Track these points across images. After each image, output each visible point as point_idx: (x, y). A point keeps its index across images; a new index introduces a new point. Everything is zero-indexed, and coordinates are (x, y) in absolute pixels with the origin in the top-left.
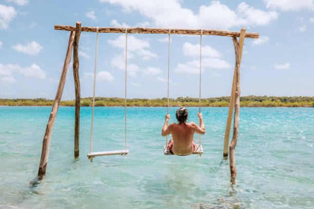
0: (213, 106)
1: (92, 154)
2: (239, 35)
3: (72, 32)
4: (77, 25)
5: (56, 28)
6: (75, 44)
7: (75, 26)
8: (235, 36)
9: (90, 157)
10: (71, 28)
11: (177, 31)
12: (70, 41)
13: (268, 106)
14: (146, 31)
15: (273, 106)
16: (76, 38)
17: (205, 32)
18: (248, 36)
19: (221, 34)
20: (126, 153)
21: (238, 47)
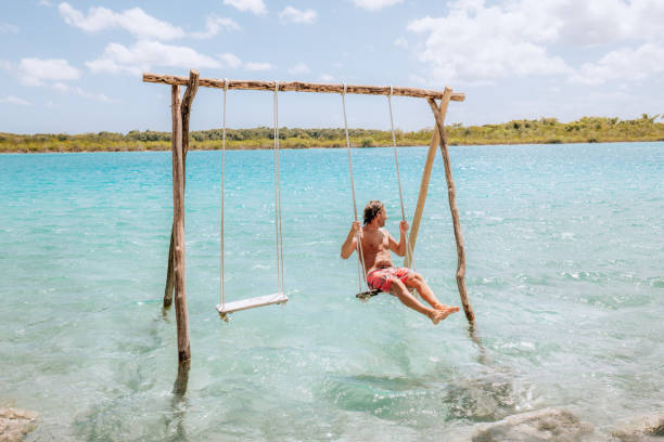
1: (228, 307)
2: (441, 97)
3: (175, 89)
4: (193, 76)
5: (147, 78)
6: (186, 111)
8: (432, 99)
10: (177, 80)
11: (355, 90)
12: (175, 103)
14: (308, 88)
17: (396, 91)
18: (453, 98)
20: (285, 301)
21: (439, 114)
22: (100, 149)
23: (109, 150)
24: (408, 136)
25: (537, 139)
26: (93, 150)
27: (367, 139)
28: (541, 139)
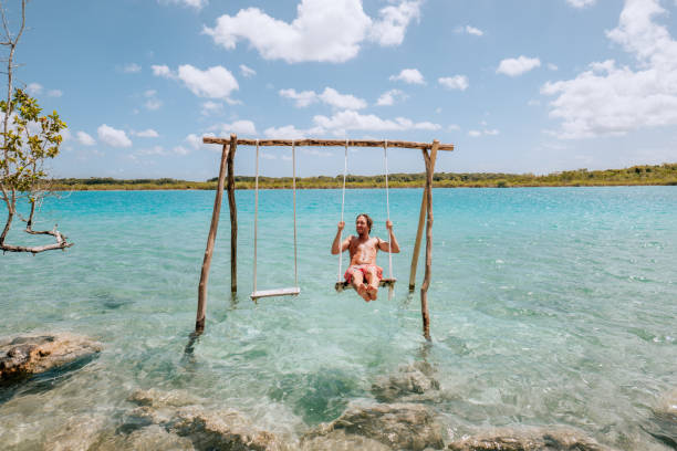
1: (257, 294)
2: (431, 147)
3: (225, 147)
4: (232, 138)
5: (206, 140)
6: (230, 161)
7: (228, 138)
8: (425, 149)
9: (254, 298)
10: (224, 141)
11: (356, 143)
12: (223, 156)
13: (446, 186)
14: (317, 143)
15: (452, 186)
16: (230, 154)
17: (390, 144)
18: (441, 148)
19: (409, 146)
20: (297, 294)
21: (429, 161)
22: (314, 187)
23: (321, 188)
24: (538, 179)
25: (656, 181)
26: (311, 188)
27: (502, 180)
28: (660, 181)
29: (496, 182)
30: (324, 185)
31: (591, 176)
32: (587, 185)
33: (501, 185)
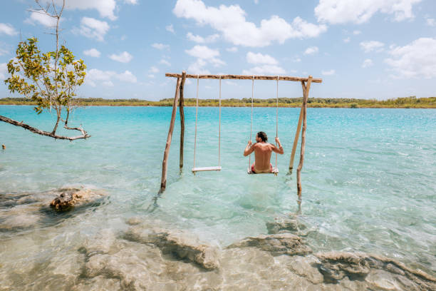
0: (271, 106)
1: (195, 169)
2: (307, 81)
3: (178, 79)
4: (183, 74)
5: (167, 75)
6: (181, 88)
7: (181, 74)
9: (193, 172)
10: (178, 75)
11: (259, 78)
12: (177, 85)
13: (315, 107)
14: (235, 77)
15: (319, 107)
16: (182, 83)
17: (281, 78)
18: (314, 81)
19: (293, 79)
20: (219, 170)
21: (306, 89)
22: (227, 106)
23: (231, 106)
24: (380, 103)
26: (225, 106)
27: (354, 103)
29: (350, 104)
30: (234, 104)
31: (419, 101)
32: (415, 107)
33: (353, 107)
